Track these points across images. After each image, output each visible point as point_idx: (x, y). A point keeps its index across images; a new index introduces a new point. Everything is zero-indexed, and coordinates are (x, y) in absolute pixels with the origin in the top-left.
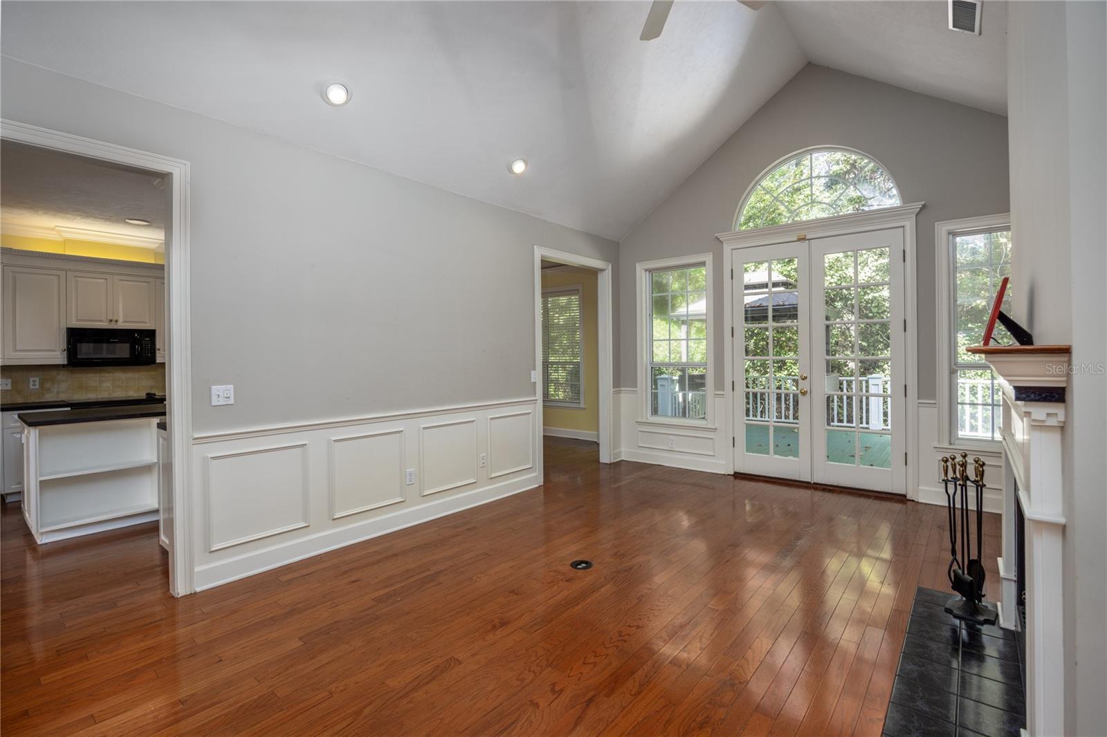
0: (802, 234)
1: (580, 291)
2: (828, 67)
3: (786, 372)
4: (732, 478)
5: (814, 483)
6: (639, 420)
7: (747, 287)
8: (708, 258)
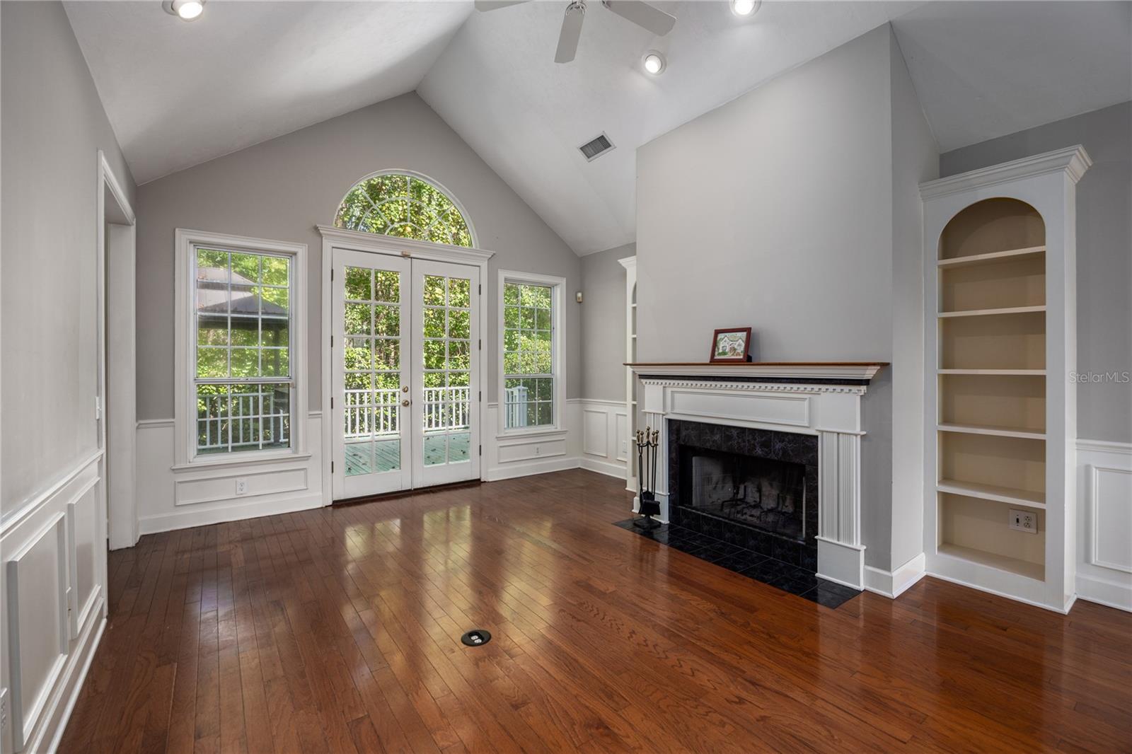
0: (406, 251)
2: (430, 106)
4: (331, 509)
5: (415, 489)
6: (178, 465)
8: (302, 250)
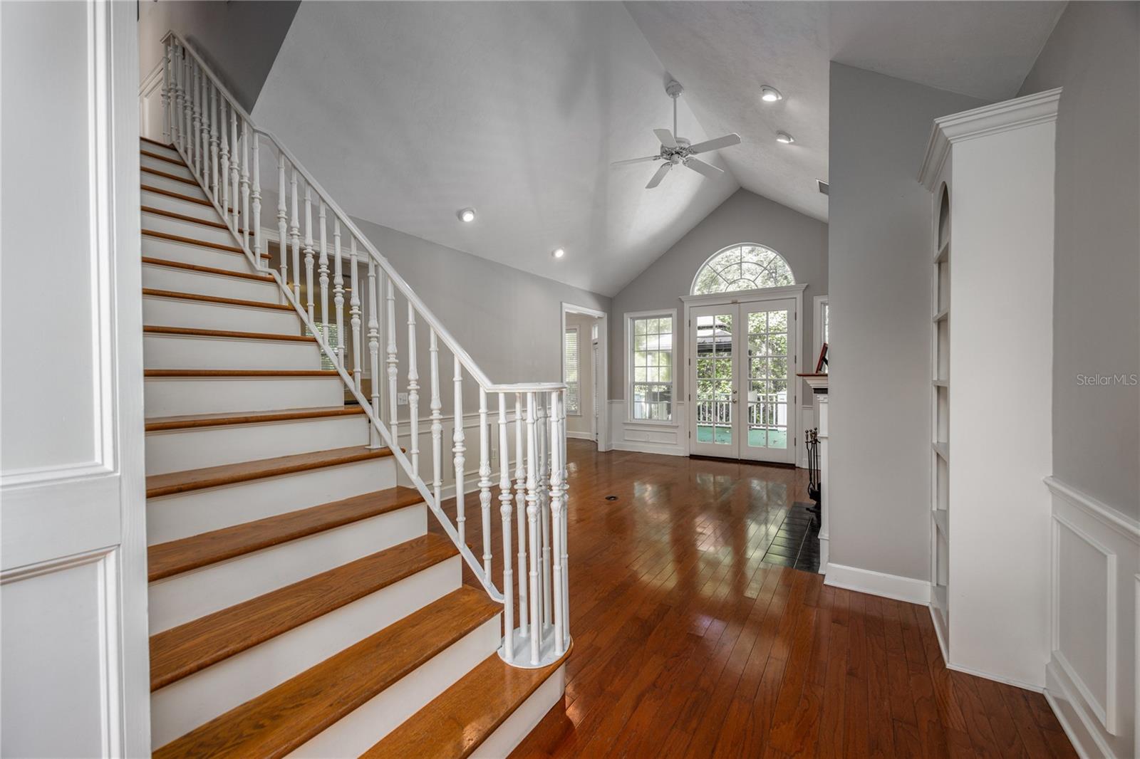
0: (734, 299)
1: (578, 330)
3: (721, 391)
4: (688, 459)
5: (741, 459)
6: (625, 422)
7: (700, 328)
8: (674, 312)
